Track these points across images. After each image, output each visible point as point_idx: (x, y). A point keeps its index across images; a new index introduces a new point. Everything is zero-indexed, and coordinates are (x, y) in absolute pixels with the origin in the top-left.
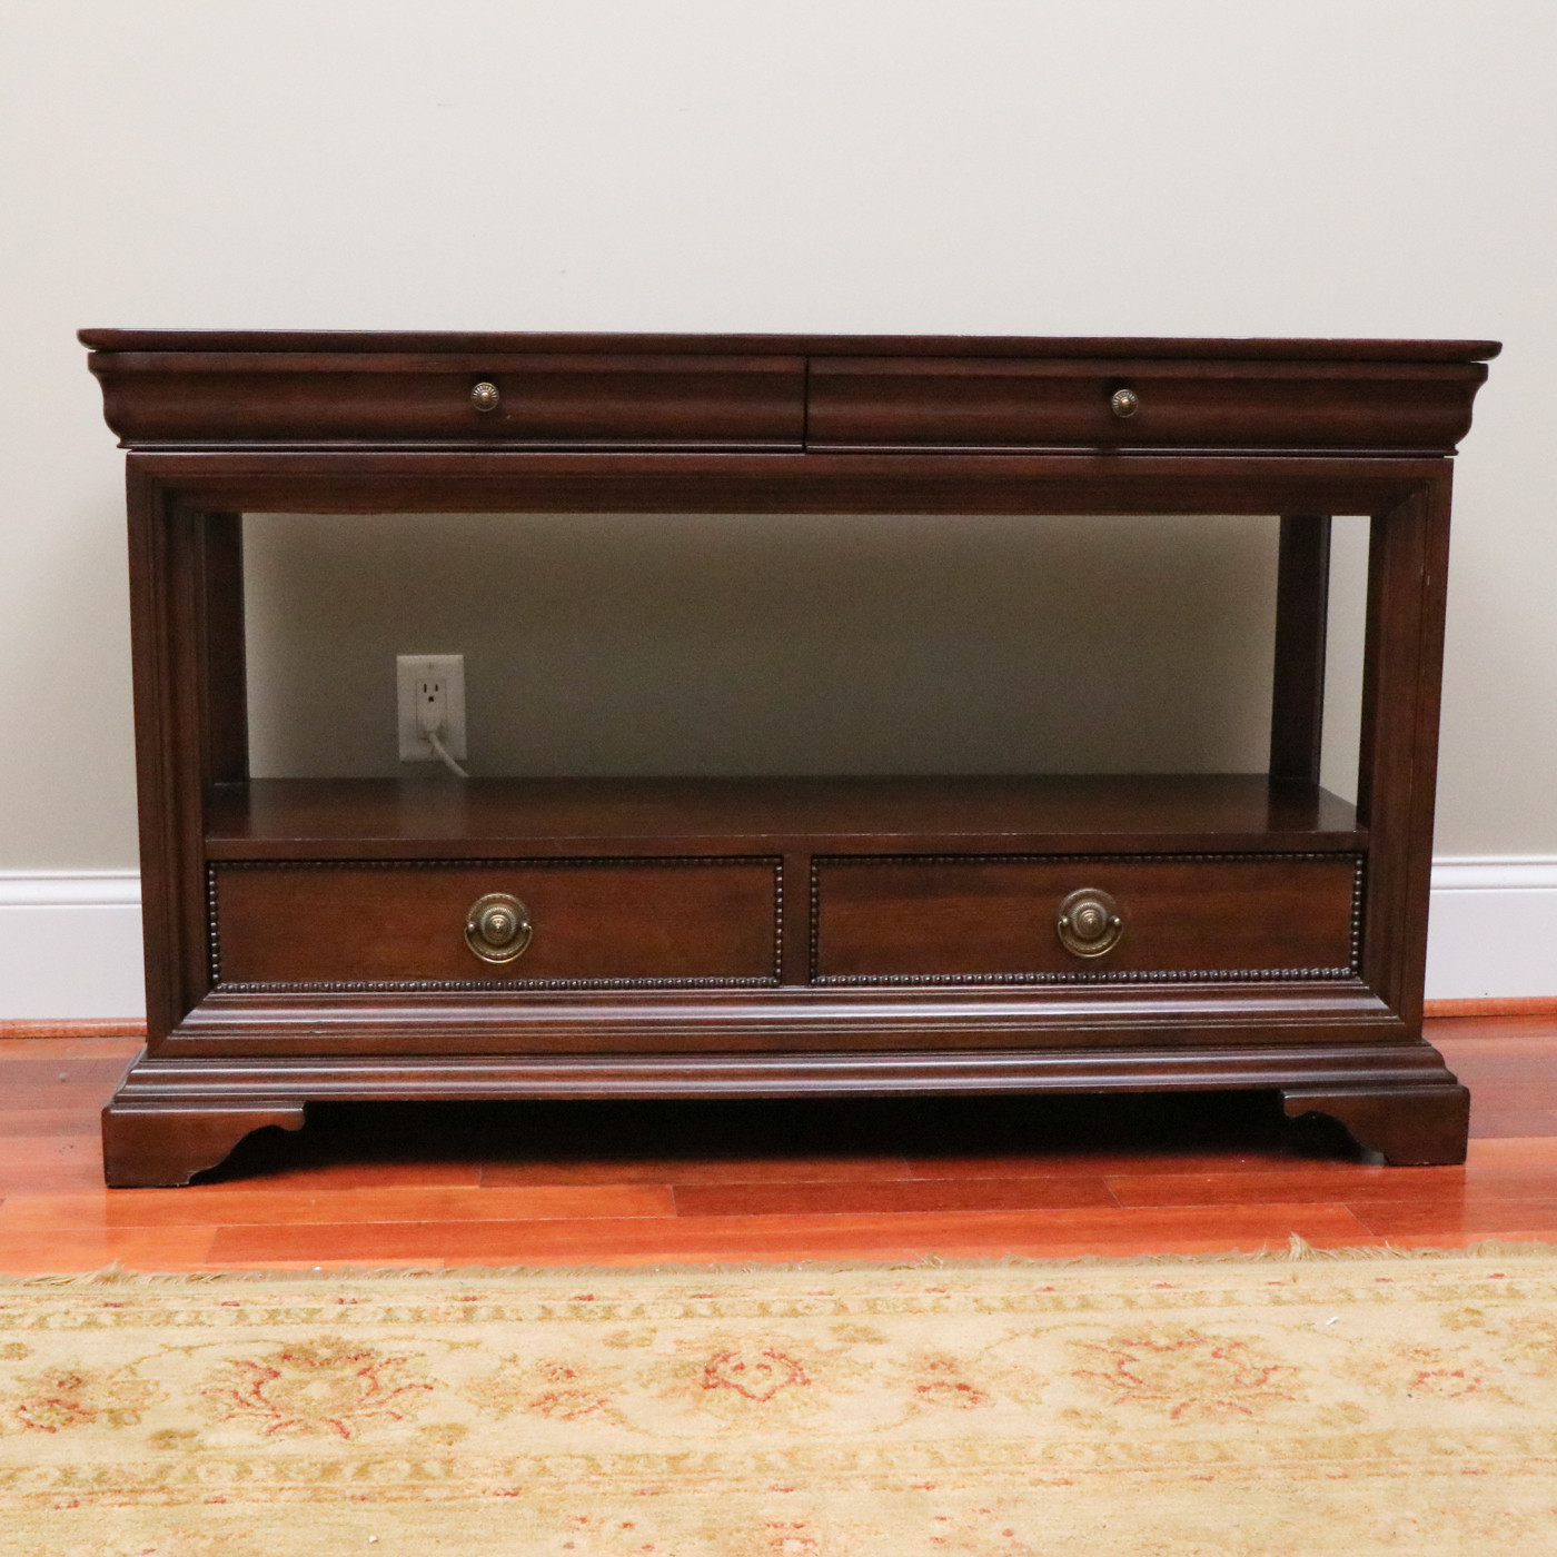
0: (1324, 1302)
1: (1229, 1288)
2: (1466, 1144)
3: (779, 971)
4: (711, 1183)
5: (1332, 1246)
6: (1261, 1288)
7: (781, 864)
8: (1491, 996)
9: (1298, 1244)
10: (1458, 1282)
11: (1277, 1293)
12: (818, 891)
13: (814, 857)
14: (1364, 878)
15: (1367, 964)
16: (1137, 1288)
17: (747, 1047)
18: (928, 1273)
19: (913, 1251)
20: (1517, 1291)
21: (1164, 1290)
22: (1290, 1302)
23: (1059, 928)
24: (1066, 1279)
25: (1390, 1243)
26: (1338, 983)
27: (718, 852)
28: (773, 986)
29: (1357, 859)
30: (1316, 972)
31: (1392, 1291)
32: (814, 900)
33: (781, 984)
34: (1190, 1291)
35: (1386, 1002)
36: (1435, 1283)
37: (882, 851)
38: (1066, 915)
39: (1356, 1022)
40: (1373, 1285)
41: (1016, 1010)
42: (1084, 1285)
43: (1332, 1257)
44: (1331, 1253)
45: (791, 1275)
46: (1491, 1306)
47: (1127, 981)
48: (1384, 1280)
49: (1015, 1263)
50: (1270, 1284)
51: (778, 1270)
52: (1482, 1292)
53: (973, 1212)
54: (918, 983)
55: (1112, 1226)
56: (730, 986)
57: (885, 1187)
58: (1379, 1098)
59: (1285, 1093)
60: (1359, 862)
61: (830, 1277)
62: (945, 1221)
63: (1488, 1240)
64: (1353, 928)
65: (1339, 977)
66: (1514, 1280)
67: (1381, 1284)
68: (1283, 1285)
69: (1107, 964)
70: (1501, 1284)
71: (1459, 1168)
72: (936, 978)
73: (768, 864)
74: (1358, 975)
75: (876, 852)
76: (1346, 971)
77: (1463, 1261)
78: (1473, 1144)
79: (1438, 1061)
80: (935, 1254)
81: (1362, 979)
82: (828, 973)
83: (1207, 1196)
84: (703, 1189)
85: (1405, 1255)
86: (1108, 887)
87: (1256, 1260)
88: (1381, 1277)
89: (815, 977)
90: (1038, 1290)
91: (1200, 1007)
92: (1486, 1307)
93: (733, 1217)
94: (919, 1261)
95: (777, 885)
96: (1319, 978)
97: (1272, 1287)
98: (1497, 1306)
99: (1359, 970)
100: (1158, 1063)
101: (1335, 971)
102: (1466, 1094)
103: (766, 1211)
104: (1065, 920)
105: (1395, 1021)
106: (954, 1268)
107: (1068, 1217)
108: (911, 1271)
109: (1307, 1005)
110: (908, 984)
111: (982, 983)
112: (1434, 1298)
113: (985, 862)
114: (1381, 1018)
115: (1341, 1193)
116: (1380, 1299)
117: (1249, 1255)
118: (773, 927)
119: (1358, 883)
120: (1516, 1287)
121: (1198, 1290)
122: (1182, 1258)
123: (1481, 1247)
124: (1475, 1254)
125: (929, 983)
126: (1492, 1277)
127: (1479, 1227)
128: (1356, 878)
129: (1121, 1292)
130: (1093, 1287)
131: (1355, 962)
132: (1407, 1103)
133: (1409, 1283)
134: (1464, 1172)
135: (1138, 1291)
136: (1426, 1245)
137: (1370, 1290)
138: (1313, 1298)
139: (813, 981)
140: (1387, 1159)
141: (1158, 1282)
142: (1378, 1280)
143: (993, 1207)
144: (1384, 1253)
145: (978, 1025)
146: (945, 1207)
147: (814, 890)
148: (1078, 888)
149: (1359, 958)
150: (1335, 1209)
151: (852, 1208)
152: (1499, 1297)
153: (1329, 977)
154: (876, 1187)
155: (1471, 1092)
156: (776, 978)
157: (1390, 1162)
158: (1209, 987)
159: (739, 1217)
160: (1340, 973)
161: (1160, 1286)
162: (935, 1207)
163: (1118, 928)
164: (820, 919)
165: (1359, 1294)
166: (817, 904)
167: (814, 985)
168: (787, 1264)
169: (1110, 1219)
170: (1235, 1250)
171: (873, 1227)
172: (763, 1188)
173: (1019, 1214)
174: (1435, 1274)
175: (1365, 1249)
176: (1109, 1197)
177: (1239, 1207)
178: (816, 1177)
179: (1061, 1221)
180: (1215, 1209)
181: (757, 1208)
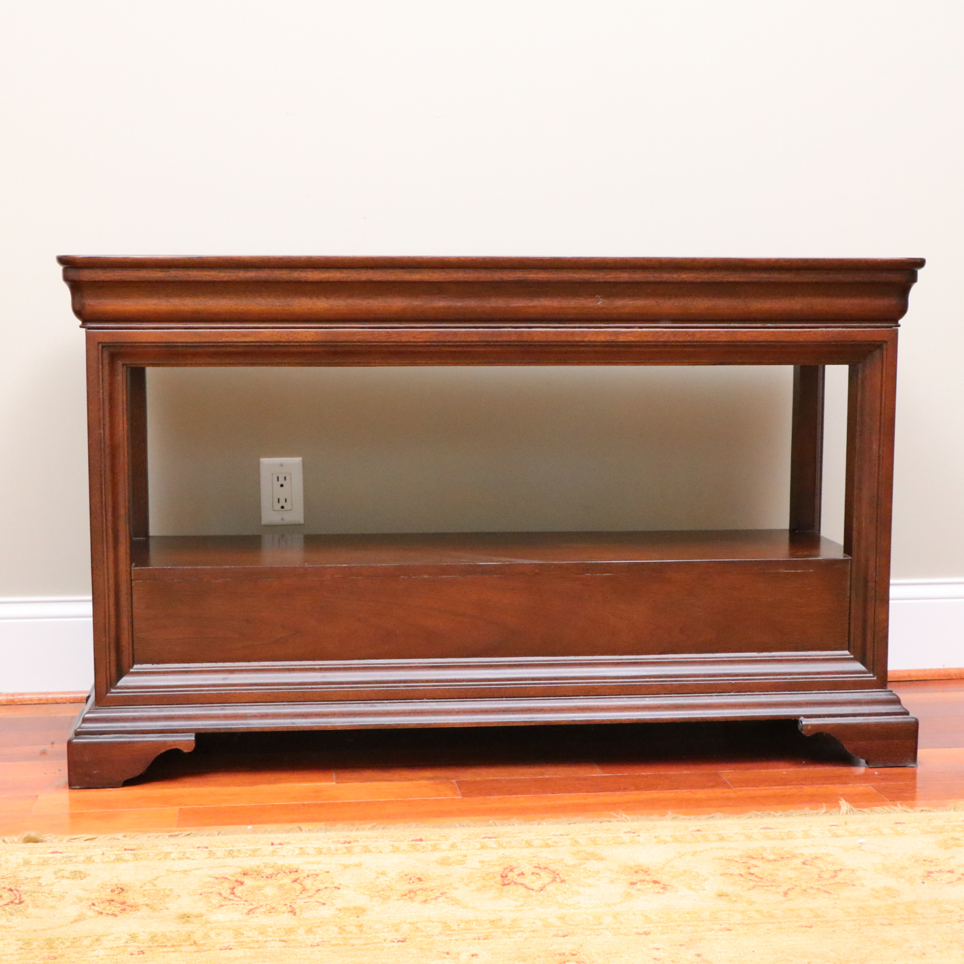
0: (865, 835)
1: (806, 829)
4: (479, 779)
5: (865, 807)
6: (825, 828)
9: (845, 805)
10: (945, 824)
11: (835, 831)
16: (750, 829)
18: (623, 824)
21: (768, 831)
22: (843, 836)
24: (707, 826)
25: (900, 805)
31: (905, 829)
34: (783, 831)
36: (931, 825)
40: (893, 826)
42: (719, 828)
43: (866, 812)
44: (865, 810)
45: (540, 827)
48: (900, 823)
49: (674, 818)
50: (831, 826)
52: (959, 829)
55: (728, 799)
57: (586, 779)
61: (565, 827)
67: (898, 825)
68: (839, 826)
77: (946, 813)
83: (784, 782)
84: (475, 782)
85: (910, 811)
87: (820, 814)
88: (898, 821)
90: (692, 831)
93: (497, 797)
94: (615, 818)
97: (831, 828)
103: (515, 794)
106: (638, 821)
107: (701, 794)
108: (612, 823)
112: (931, 832)
116: (898, 833)
117: (815, 811)
121: (788, 830)
122: (775, 814)
123: (955, 806)
124: (952, 809)
129: (742, 832)
130: (724, 829)
133: (916, 825)
135: (752, 831)
136: (922, 806)
137: (892, 828)
138: (858, 833)
141: (763, 826)
142: (896, 823)
143: (654, 789)
144: (898, 810)
146: (625, 789)
150: (864, 787)
154: (578, 779)
159: (501, 796)
161: (765, 828)
162: (619, 790)
165: (886, 831)
168: (536, 822)
169: (727, 794)
170: (807, 809)
171: (583, 801)
172: (511, 781)
173: (671, 792)
174: (930, 820)
175: (886, 808)
176: (725, 783)
177: (805, 787)
178: (543, 774)
179: (698, 796)
180: (790, 788)
181: (510, 792)
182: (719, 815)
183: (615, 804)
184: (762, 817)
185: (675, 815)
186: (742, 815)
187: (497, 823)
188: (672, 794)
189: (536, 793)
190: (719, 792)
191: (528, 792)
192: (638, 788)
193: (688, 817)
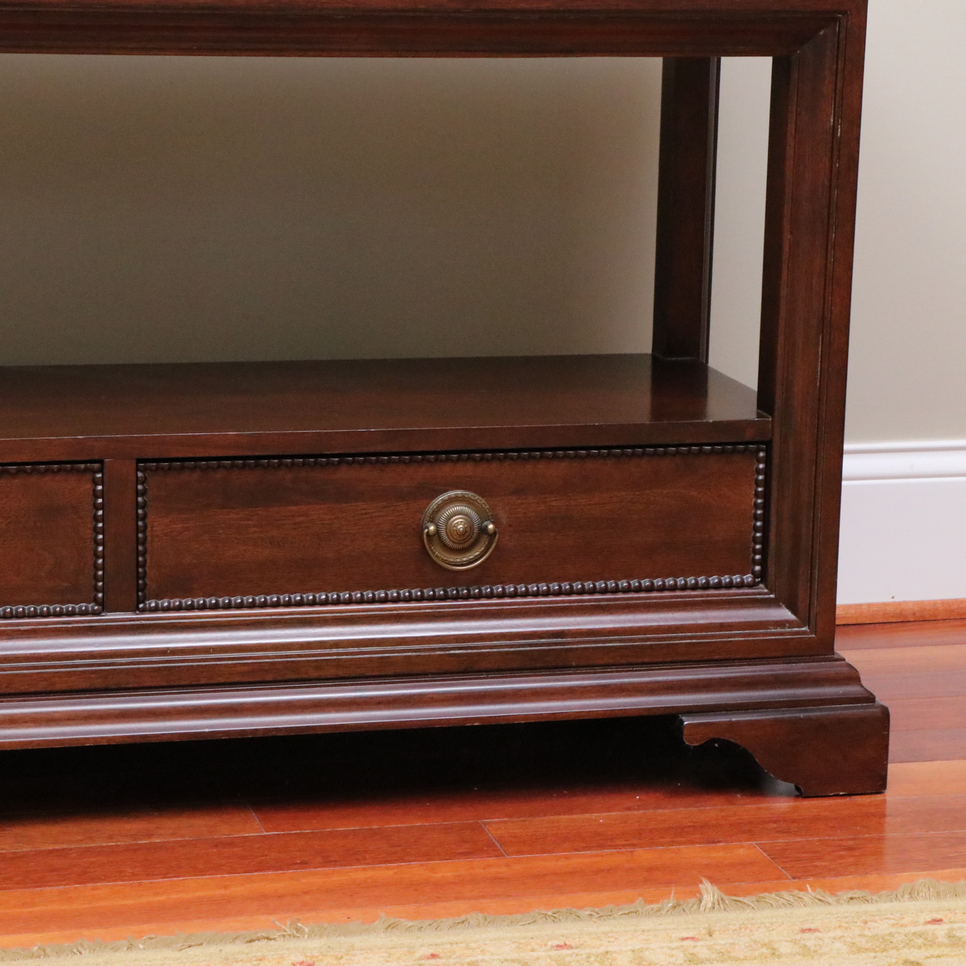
0: (745, 959)
1: (637, 947)
2: (886, 770)
3: (100, 595)
4: (26, 849)
5: (747, 893)
6: (675, 945)
7: (101, 471)
8: (897, 599)
9: (709, 892)
10: (893, 930)
11: (692, 951)
12: (145, 502)
13: (139, 461)
14: (767, 472)
15: (772, 570)
16: (533, 950)
17: (64, 687)
18: (292, 944)
19: (272, 918)
20: (960, 939)
21: (564, 952)
22: (709, 960)
23: (425, 536)
24: (451, 944)
25: (811, 886)
26: (740, 591)
27: (25, 459)
28: (95, 613)
29: (759, 450)
30: (714, 580)
31: (820, 942)
32: (140, 511)
33: (103, 610)
34: (594, 951)
35: (794, 612)
36: (867, 932)
37: (220, 453)
38: (432, 520)
39: (760, 635)
40: (798, 937)
41: (377, 633)
42: (473, 949)
43: (748, 905)
44: (745, 900)
45: (132, 955)
46: (932, 956)
47: (502, 595)
48: (810, 930)
49: (391, 927)
50: (683, 939)
51: (115, 949)
52: (920, 941)
53: (337, 868)
54: (264, 605)
55: (496, 880)
56: (42, 615)
57: (231, 844)
58: (789, 721)
59: (684, 718)
60: (761, 454)
61: (178, 954)
62: (304, 881)
63: (921, 881)
64: (756, 529)
65: (741, 585)
66: (956, 926)
67: (807, 935)
68: (698, 940)
69: (481, 576)
70: (941, 931)
71: (878, 798)
72: (285, 598)
73: (86, 470)
74: (761, 582)
75: (214, 453)
76: (748, 578)
77: (895, 905)
78: (894, 770)
79: (852, 677)
80: (299, 920)
81: (767, 587)
82: (158, 596)
83: (601, 840)
84: (16, 857)
85: (830, 900)
86: (482, 488)
87: (664, 912)
88: (806, 926)
89: (143, 602)
90: (421, 958)
91: (585, 623)
92: (927, 958)
93: (55, 889)
94: (279, 929)
95: (96, 495)
96: (719, 586)
97: (685, 943)
98: (939, 956)
99: (763, 577)
100: (541, 688)
101: (737, 579)
102: (885, 714)
103: (93, 880)
104: (432, 528)
105: (804, 633)
106: (321, 936)
107: (446, 870)
108: (272, 942)
109: (707, 618)
110: (253, 606)
111: (338, 602)
112: (867, 950)
113: (339, 463)
114: (788, 630)
115: (748, 830)
116: (806, 952)
117: (655, 906)
118: (92, 545)
119: (761, 477)
120: (959, 934)
121: (602, 950)
122: (580, 913)
123: (913, 889)
124: (907, 896)
125: (276, 605)
126: (929, 922)
127: (906, 864)
128: (758, 472)
129: (515, 956)
130: (483, 952)
131: (758, 568)
132: (820, 726)
133: (839, 933)
134: (884, 802)
135: (535, 954)
136: (851, 888)
137: (795, 942)
138: (733, 954)
139: (141, 606)
140: (797, 789)
141: (556, 942)
142: (803, 931)
143: (358, 861)
144: (806, 899)
145: (334, 651)
146: (304, 864)
147: (140, 499)
148: (446, 491)
149: (763, 562)
150: (746, 850)
151: (196, 871)
152: (940, 945)
153: (730, 586)
154: (218, 844)
155: (890, 710)
156: (97, 604)
157: (801, 793)
158: (596, 600)
159: (61, 888)
160: (742, 581)
161: (559, 946)
162: (291, 865)
163: (492, 536)
164: (148, 534)
165: (785, 948)
166: (144, 518)
167: (143, 611)
168: (125, 942)
169: (493, 870)
170: (640, 901)
171: (223, 892)
172: (87, 851)
173: (388, 868)
174: (866, 922)
175: (785, 894)
176: (490, 844)
177: (639, 851)
178: (149, 836)
179: (438, 876)
180: (611, 854)
181: (84, 877)
182: (476, 917)
183: (280, 897)
184: (555, 919)
185: (393, 920)
186: (518, 916)
187: (48, 950)
188: (391, 872)
189: (134, 876)
190: (480, 866)
191: (119, 876)
192: (328, 861)
193: (416, 923)
